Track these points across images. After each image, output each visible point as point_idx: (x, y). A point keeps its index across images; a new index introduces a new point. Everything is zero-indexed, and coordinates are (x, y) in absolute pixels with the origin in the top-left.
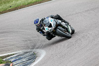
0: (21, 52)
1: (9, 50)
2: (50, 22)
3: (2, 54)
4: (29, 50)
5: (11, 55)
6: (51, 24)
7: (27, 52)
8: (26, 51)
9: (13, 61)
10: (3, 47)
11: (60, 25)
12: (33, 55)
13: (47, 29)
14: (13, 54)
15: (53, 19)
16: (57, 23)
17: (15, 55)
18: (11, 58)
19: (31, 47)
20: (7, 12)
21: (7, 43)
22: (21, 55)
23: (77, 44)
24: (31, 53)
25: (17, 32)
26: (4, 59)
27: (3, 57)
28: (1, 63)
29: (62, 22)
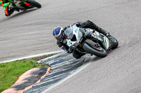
1: (46, 49)
2: (74, 33)
3: (36, 54)
5: (50, 55)
9: (51, 65)
10: (37, 44)
13: (69, 43)
14: (52, 55)
15: (78, 28)
17: (55, 56)
18: (49, 60)
21: (43, 39)
22: (63, 56)
26: (39, 62)
27: (37, 59)
28: (35, 67)
29: (94, 32)
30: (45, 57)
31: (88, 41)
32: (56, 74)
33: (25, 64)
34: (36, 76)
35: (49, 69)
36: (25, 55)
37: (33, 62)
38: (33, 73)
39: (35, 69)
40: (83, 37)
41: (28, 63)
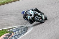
0: (19, 26)
1: (11, 25)
2: (31, 13)
4: (23, 25)
5: (13, 28)
6: (31, 14)
7: (22, 27)
8: (22, 25)
9: (14, 32)
10: (8, 23)
11: (37, 15)
12: (26, 28)
13: (29, 17)
14: (14, 28)
15: (33, 11)
16: (35, 14)
17: (15, 28)
18: (13, 30)
19: (24, 23)
20: (10, 3)
22: (19, 28)
23: (52, 22)
24: (25, 27)
25: (16, 14)
26: (9, 31)
27: (8, 29)
28: (7, 33)
29: (38, 13)
30: (11, 28)
31: (36, 16)
32: (16, 36)
33: (3, 32)
34: (8, 36)
35: (13, 34)
36: (3, 28)
37: (6, 31)
38: (6, 35)
39: (7, 34)
40: (34, 15)
41: (4, 31)
